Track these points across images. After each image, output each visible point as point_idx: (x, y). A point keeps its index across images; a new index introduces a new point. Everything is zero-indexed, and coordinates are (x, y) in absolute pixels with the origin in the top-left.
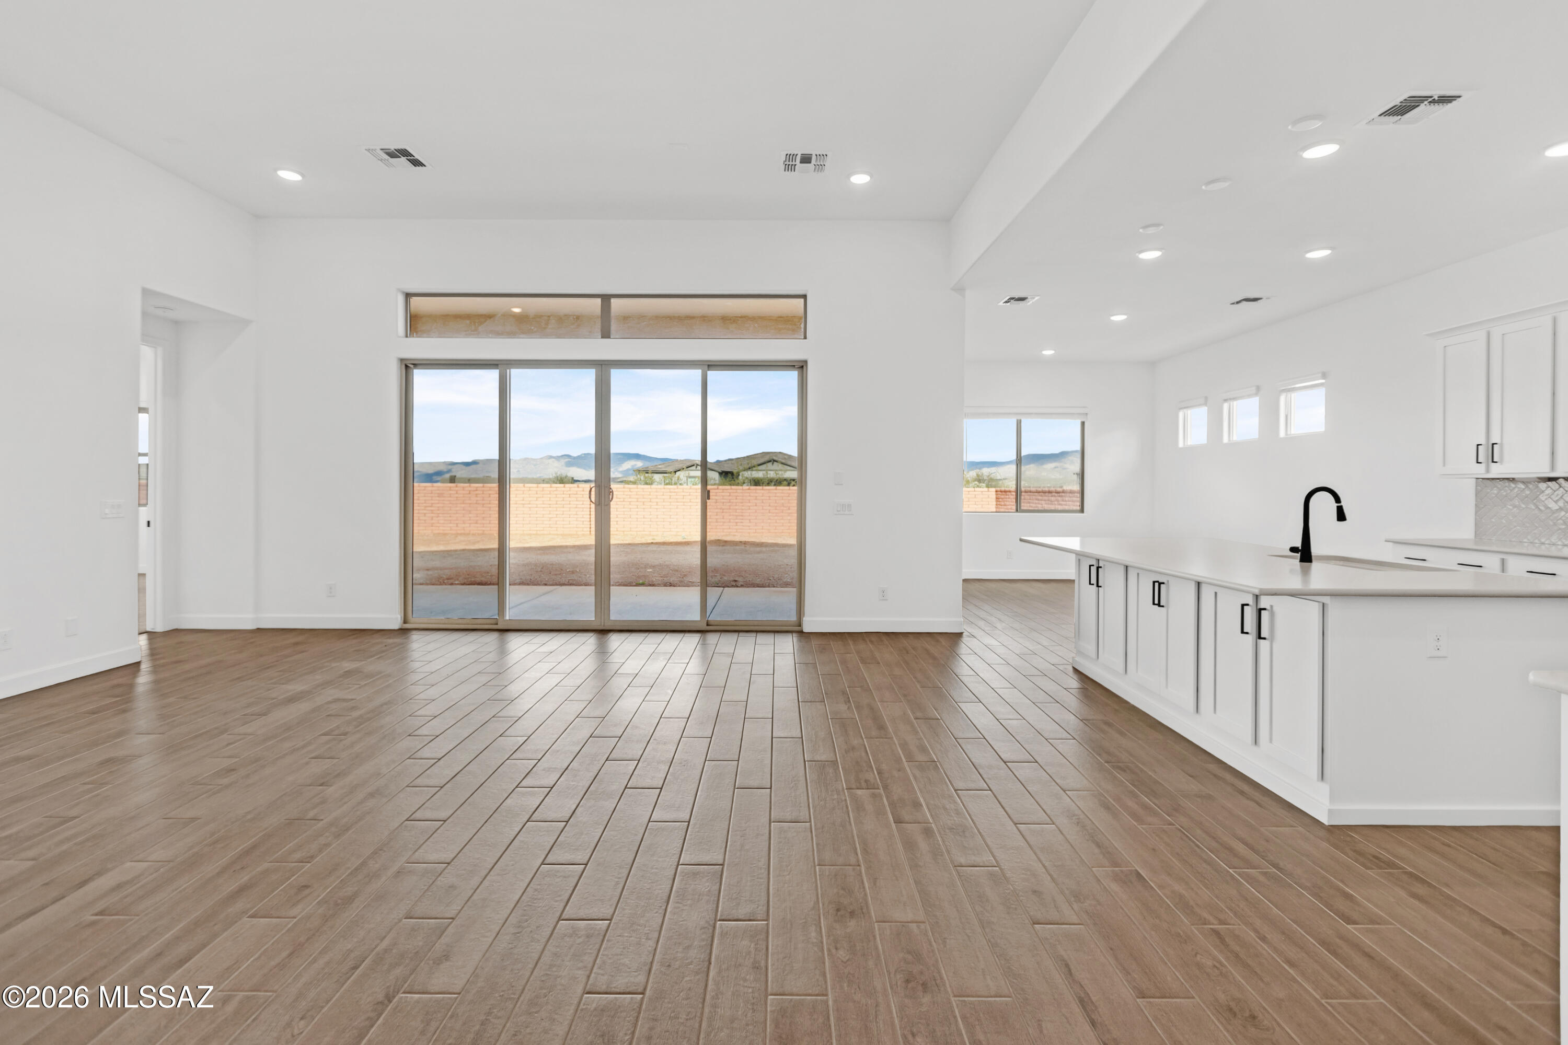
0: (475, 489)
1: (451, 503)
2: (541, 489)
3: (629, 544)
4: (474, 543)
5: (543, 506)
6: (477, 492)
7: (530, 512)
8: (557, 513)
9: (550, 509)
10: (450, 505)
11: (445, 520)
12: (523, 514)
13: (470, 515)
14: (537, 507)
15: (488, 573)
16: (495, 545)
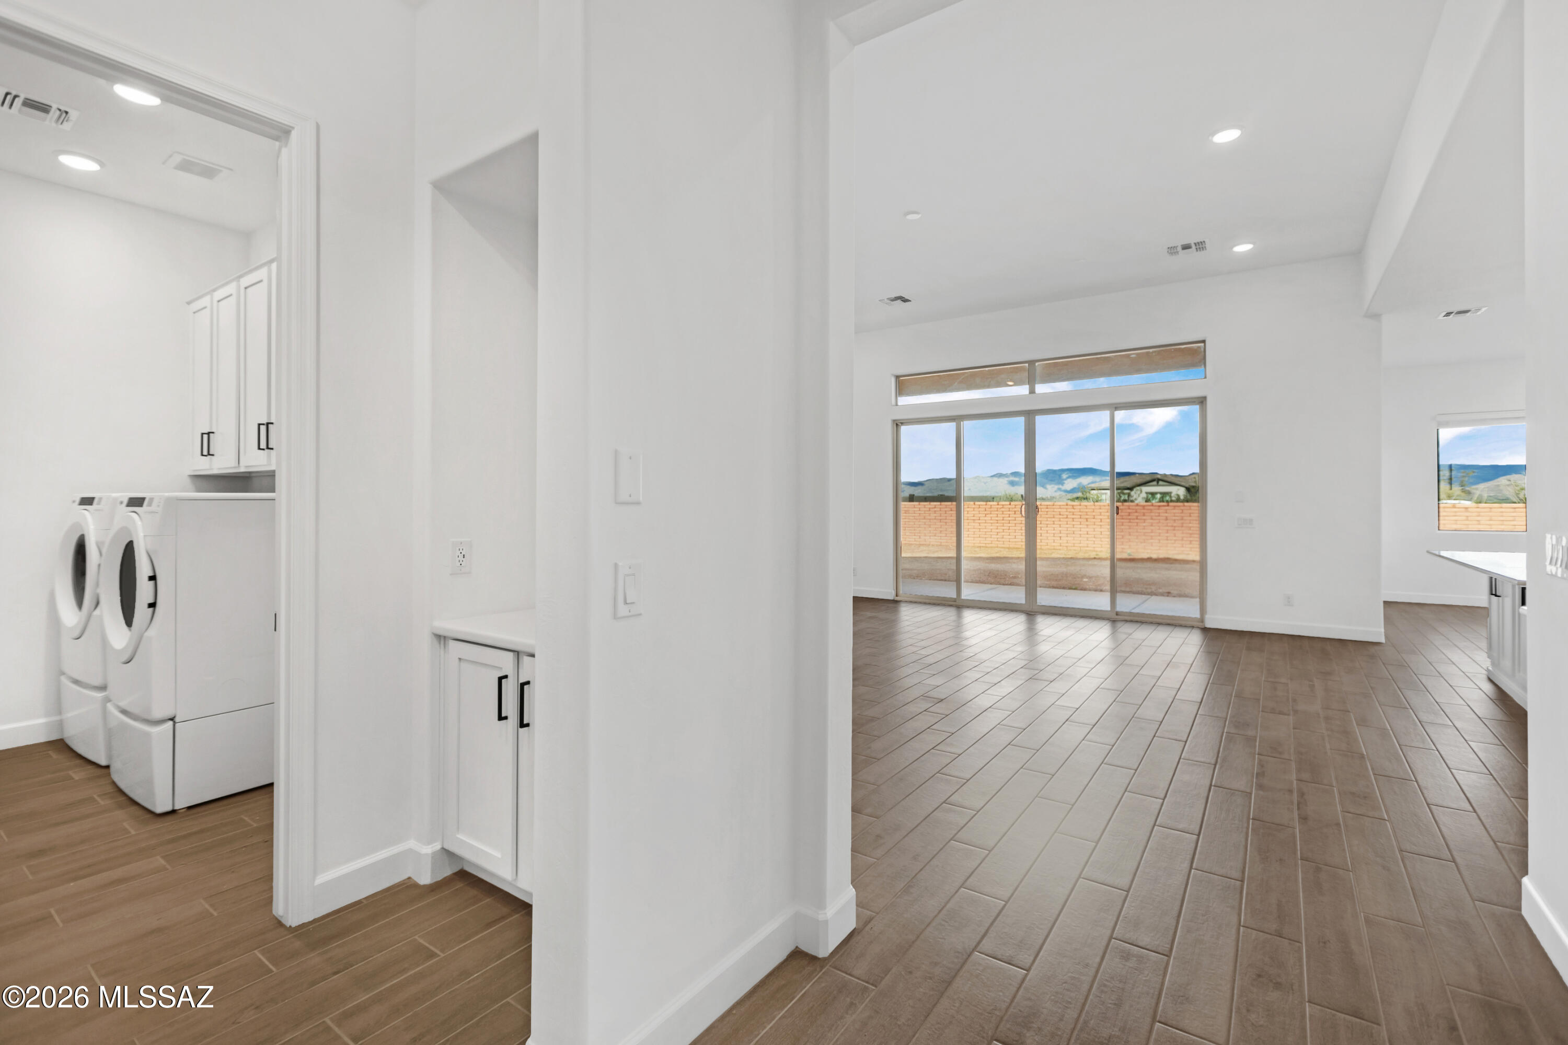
0: (934, 506)
1: (915, 519)
2: (990, 507)
3: (1071, 558)
4: (934, 552)
5: (991, 521)
6: (935, 509)
7: (979, 527)
8: (1003, 528)
9: (997, 525)
10: (914, 520)
11: (910, 533)
12: (974, 528)
13: (930, 529)
14: (985, 523)
15: (946, 574)
16: (953, 554)
